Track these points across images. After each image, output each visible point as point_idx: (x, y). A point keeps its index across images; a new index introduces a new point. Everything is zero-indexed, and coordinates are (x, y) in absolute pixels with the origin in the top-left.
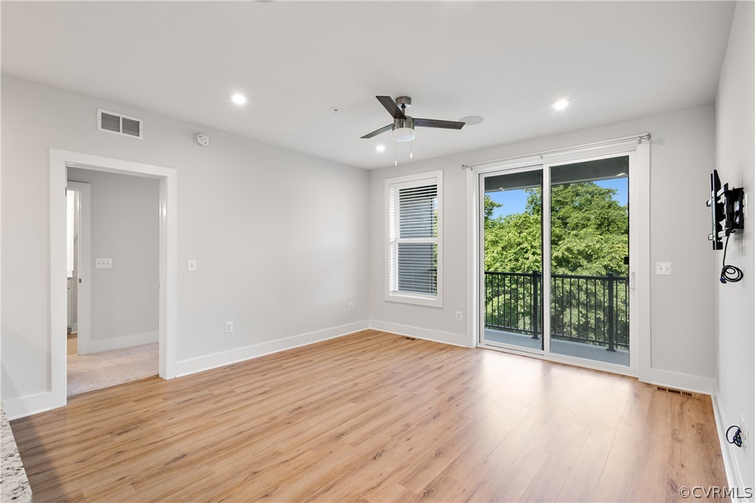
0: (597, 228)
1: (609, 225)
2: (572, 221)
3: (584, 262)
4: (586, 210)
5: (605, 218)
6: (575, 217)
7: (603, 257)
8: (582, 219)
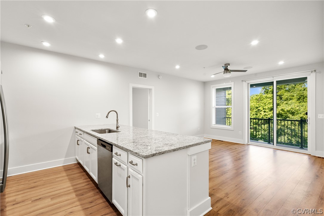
0: (298, 100)
1: (304, 99)
2: (284, 97)
3: (290, 116)
4: (292, 92)
5: (301, 95)
6: (286, 95)
7: (300, 113)
8: (290, 96)
